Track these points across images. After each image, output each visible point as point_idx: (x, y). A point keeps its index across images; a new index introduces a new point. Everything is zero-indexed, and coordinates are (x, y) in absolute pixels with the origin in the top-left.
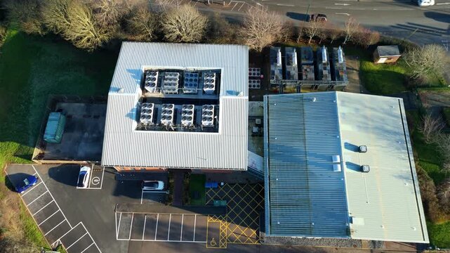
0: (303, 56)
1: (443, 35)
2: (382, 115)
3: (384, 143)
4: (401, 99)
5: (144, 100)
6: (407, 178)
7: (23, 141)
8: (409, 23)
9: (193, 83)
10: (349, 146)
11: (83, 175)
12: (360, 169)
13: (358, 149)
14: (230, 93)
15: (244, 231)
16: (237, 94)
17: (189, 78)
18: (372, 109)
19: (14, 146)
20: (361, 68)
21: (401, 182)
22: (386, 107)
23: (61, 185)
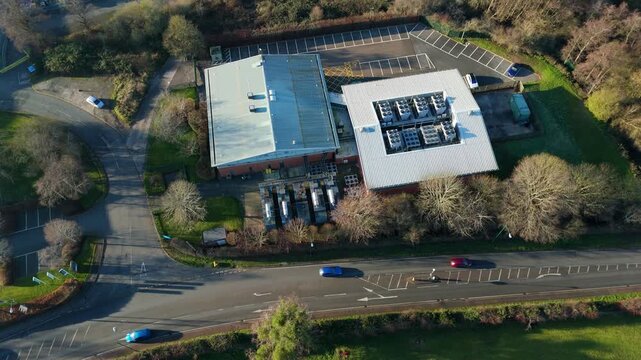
0: (307, 208)
1: (141, 282)
2: (231, 143)
3: (231, 122)
4: (213, 165)
5: (449, 119)
6: (216, 103)
7: (538, 93)
8: (179, 293)
9: (409, 138)
10: (264, 110)
11: (473, 82)
12: (253, 97)
13: (255, 110)
14: (371, 130)
15: (334, 74)
16: (364, 130)
17: (415, 141)
18: (239, 145)
19: (543, 88)
20: (243, 221)
21: (222, 99)
22: (227, 151)
23: (487, 75)
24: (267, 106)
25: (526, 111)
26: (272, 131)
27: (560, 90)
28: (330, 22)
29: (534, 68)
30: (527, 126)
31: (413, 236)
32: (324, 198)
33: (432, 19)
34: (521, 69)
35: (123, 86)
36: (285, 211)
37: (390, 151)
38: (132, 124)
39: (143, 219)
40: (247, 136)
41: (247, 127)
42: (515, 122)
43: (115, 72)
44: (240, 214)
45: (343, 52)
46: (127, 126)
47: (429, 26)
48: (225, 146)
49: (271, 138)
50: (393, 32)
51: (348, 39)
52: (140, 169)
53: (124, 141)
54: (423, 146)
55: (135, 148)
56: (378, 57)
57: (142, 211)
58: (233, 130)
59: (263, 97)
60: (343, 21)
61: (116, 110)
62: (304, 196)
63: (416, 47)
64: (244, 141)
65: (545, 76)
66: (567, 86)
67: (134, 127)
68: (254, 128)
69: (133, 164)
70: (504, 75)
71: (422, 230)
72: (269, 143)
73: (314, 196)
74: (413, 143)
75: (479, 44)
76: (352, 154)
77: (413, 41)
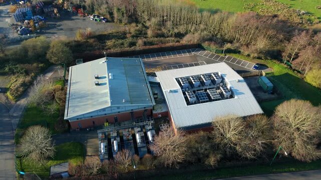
0: (132, 145)
2: (80, 104)
3: (83, 92)
4: (65, 118)
6: (74, 83)
7: (274, 76)
9: (201, 96)
10: (105, 84)
12: (97, 78)
13: (97, 84)
14: (176, 91)
16: (171, 91)
18: (84, 105)
19: (276, 74)
21: (77, 81)
22: (77, 109)
24: (107, 82)
25: (270, 84)
26: (109, 95)
27: (287, 74)
28: (147, 47)
29: (268, 65)
30: (272, 93)
31: (212, 160)
32: (145, 138)
33: (205, 45)
34: (261, 67)
35: (16, 81)
36: (116, 148)
37: (189, 103)
38: (17, 101)
39: (8, 161)
40: (91, 99)
41: (93, 94)
42: (265, 92)
43: (14, 73)
44: (83, 154)
45: (157, 62)
46: (13, 102)
47: (204, 49)
48: (76, 106)
49: (108, 99)
50: (184, 52)
51: (158, 56)
52: (15, 127)
53: (8, 111)
54: (210, 100)
55: (15, 115)
56: (177, 63)
57: (9, 155)
58: (82, 97)
59: (105, 77)
60: (155, 46)
61: (8, 94)
62: (130, 137)
63: (198, 58)
64: (90, 102)
65: (276, 68)
66: (291, 72)
67: (18, 103)
68: (98, 94)
69: (11, 124)
70: (252, 69)
71: (219, 156)
72: (106, 102)
73: (138, 136)
74: (204, 99)
75: (234, 56)
76: (164, 110)
77: (195, 56)
